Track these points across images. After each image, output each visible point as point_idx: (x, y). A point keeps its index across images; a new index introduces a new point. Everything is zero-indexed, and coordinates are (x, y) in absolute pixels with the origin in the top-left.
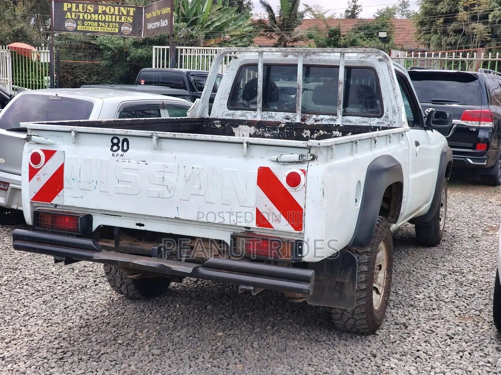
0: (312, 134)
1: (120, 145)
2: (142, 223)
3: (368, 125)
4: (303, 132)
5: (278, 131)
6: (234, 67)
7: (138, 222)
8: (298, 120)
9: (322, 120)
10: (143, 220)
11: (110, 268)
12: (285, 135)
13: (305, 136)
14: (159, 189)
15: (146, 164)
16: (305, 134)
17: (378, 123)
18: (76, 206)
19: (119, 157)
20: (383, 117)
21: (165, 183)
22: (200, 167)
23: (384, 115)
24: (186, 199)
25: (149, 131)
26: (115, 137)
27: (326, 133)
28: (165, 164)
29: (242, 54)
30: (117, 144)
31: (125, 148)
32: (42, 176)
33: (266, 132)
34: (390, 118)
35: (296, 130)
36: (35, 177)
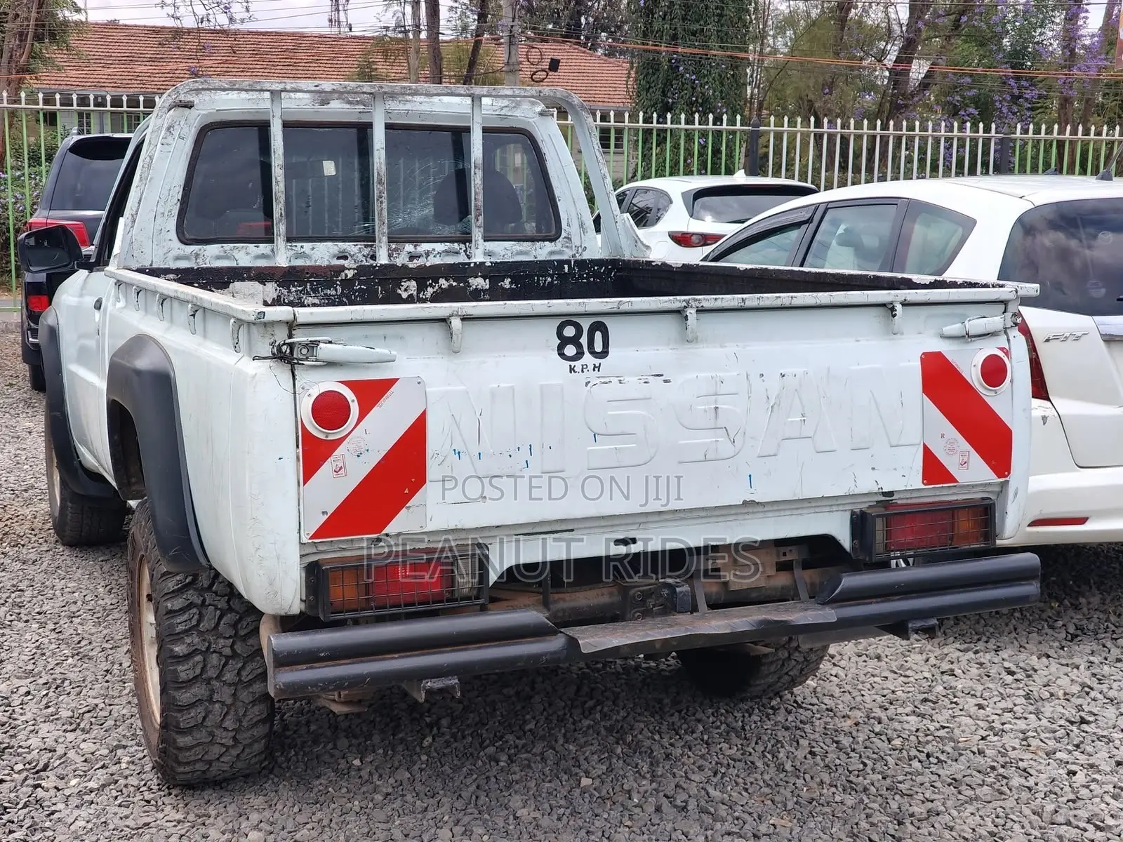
0: (422, 287)
1: (584, 340)
2: (631, 535)
3: (532, 259)
4: (399, 286)
5: (339, 289)
6: (186, 130)
7: (621, 536)
8: (383, 259)
9: (428, 254)
10: (636, 527)
11: (206, 709)
12: (356, 297)
13: (405, 295)
14: (706, 439)
15: (666, 381)
16: (406, 290)
17: (552, 253)
18: (467, 526)
19: (590, 374)
20: (560, 239)
21: (721, 423)
22: (799, 371)
23: (564, 234)
24: (772, 454)
25: (678, 298)
26: (568, 320)
27: (454, 284)
28: (714, 375)
29: (205, 96)
30: (575, 341)
31: (598, 347)
32: (351, 461)
33: (308, 293)
34: (576, 241)
35: (383, 282)
36: (327, 468)
